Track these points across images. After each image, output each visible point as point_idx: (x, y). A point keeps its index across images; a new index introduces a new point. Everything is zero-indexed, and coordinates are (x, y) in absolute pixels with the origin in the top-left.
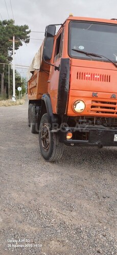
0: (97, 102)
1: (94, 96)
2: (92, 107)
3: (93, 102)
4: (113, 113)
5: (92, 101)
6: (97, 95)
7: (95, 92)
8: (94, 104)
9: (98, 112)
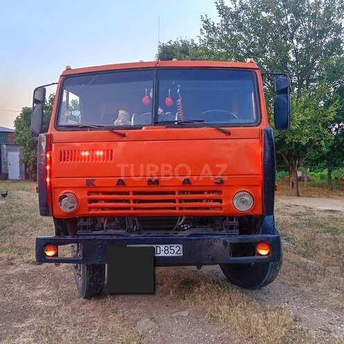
2: (91, 201)
4: (128, 208)
5: (89, 192)
6: (95, 183)
7: (90, 178)
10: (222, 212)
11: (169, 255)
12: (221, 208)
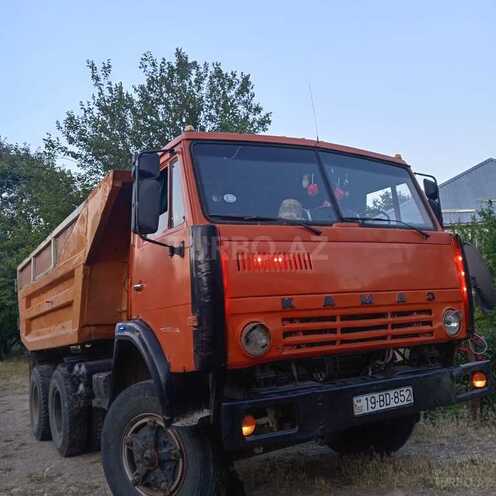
0: (291, 320)
1: (287, 306)
2: (287, 334)
3: (285, 322)
4: (333, 343)
5: (284, 320)
6: (293, 303)
7: (286, 297)
8: (289, 326)
9: (299, 347)
10: (433, 338)
11: (400, 404)
12: (431, 333)
